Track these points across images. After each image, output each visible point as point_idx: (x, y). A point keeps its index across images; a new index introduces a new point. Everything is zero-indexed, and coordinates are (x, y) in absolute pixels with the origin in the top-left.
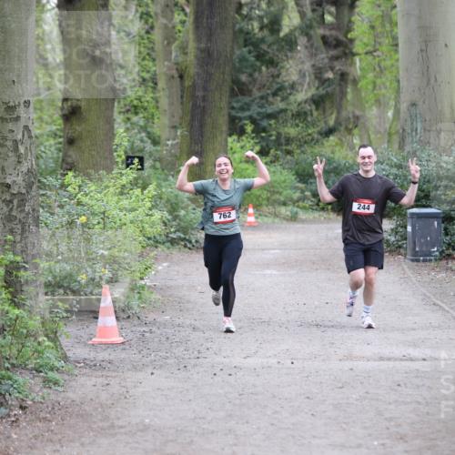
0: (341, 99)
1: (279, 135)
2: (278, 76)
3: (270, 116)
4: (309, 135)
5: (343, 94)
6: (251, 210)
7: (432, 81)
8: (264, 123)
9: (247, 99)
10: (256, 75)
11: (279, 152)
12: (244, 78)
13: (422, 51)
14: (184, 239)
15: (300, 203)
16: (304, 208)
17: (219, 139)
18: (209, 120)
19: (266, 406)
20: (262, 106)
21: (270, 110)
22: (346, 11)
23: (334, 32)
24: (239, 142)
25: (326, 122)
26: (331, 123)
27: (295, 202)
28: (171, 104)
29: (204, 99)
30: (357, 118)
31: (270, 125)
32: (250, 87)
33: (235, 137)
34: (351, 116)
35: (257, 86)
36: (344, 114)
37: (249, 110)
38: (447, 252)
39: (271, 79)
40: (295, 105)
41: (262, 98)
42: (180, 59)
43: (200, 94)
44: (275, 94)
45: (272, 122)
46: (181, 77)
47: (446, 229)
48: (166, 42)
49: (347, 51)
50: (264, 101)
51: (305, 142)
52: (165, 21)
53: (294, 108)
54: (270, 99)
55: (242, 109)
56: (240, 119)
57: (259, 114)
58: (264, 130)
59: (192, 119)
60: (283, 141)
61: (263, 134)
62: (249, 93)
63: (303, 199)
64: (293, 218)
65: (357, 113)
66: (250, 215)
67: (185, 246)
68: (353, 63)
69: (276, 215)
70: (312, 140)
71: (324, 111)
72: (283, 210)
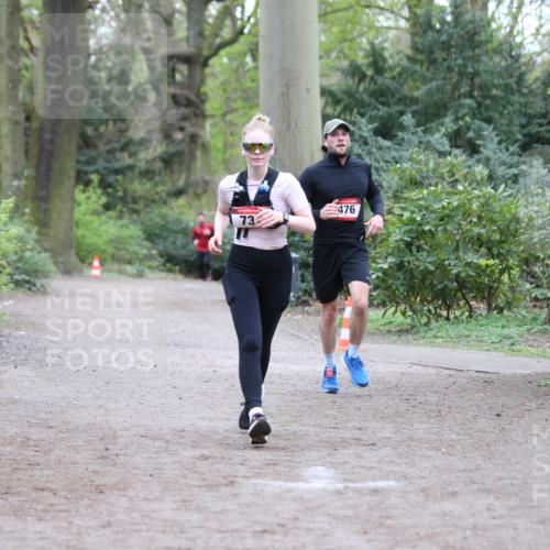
0: (190, 162)
1: (125, 191)
2: (126, 131)
3: (117, 172)
4: (157, 193)
5: (192, 156)
6: (96, 263)
7: (293, 126)
8: (111, 179)
9: (93, 153)
10: (102, 129)
11: (125, 209)
12: (90, 131)
13: (283, 94)
14: (28, 282)
15: (148, 263)
16: (150, 267)
17: (67, 184)
18: (56, 165)
19: (133, 392)
20: (109, 161)
21: (117, 165)
22: (198, 70)
23: (185, 92)
24: (84, 192)
25: (173, 182)
26: (181, 183)
27: (141, 261)
28: (14, 151)
29: (52, 142)
30: (206, 183)
31: (117, 181)
32: (97, 142)
33: (81, 187)
34: (200, 179)
35: (104, 141)
36: (193, 177)
37: (94, 164)
38: (303, 298)
39: (118, 134)
40: (143, 162)
41: (109, 152)
42: (28, 100)
43: (47, 136)
44: (123, 149)
45: (120, 177)
46: (28, 119)
47: (302, 276)
48: (10, 86)
49: (198, 112)
50: (111, 156)
51: (153, 201)
52: (10, 63)
53: (142, 165)
54: (118, 155)
55: (88, 163)
56: (86, 173)
57: (105, 168)
58: (110, 186)
59: (39, 163)
60: (129, 199)
61: (110, 190)
62: (96, 147)
63: (150, 257)
64: (140, 275)
65: (207, 177)
66: (96, 268)
67: (30, 289)
68: (203, 127)
69: (121, 272)
70: (161, 198)
71: (172, 172)
72: (129, 268)
